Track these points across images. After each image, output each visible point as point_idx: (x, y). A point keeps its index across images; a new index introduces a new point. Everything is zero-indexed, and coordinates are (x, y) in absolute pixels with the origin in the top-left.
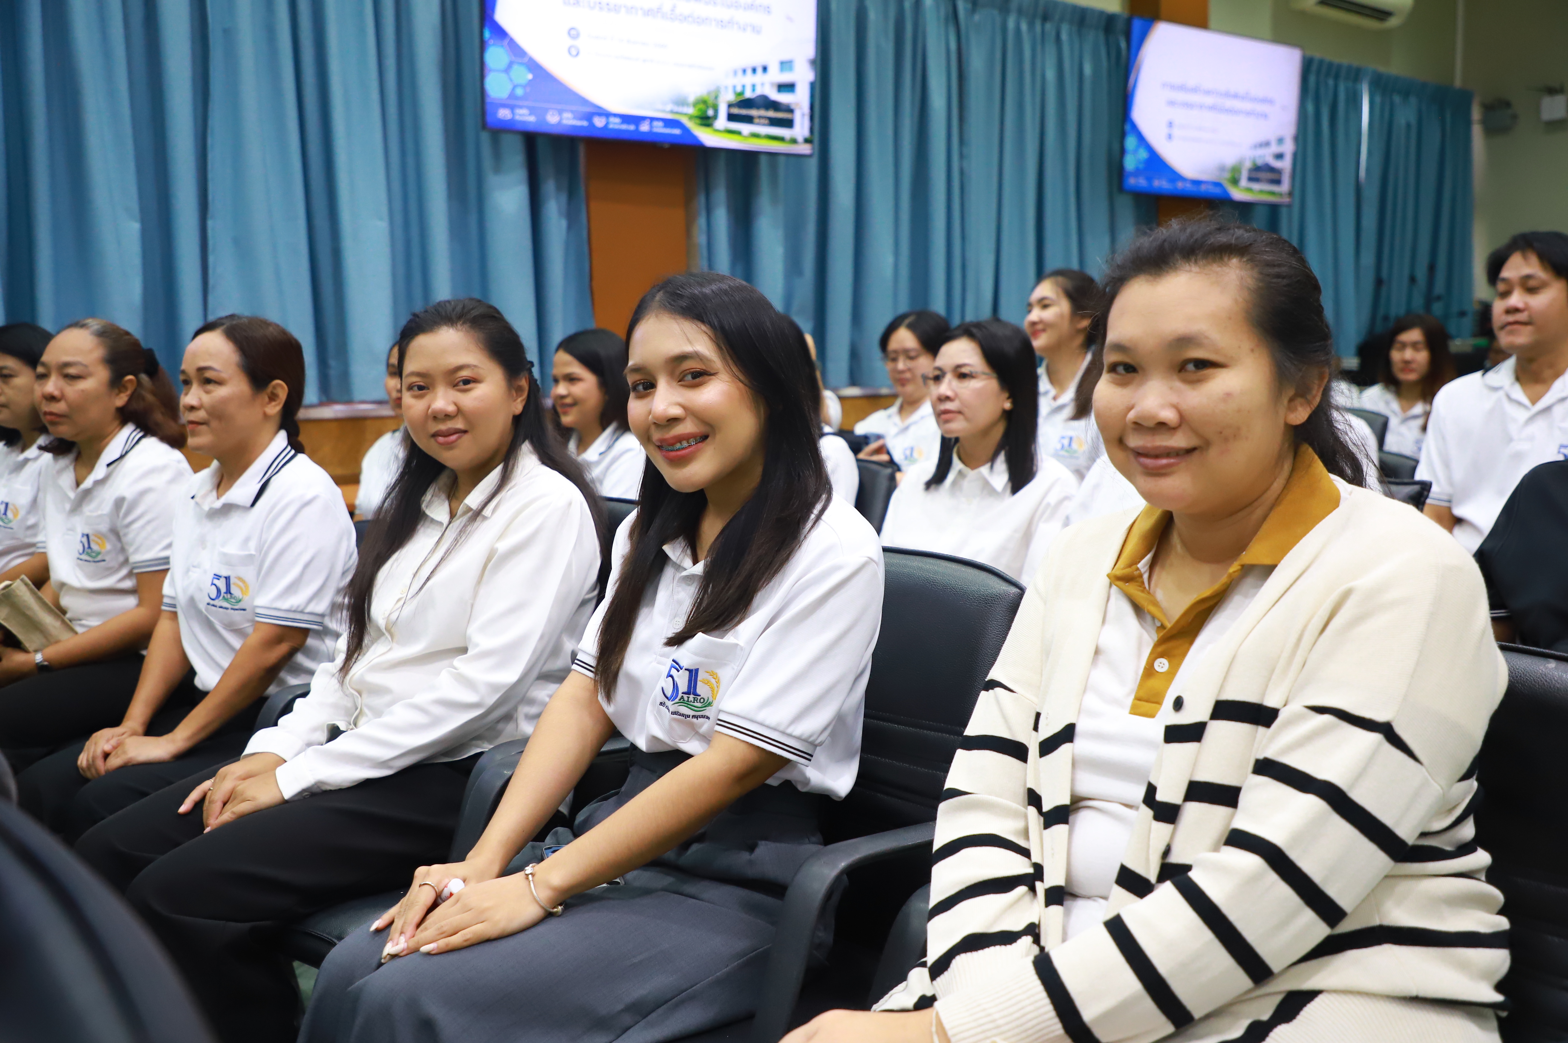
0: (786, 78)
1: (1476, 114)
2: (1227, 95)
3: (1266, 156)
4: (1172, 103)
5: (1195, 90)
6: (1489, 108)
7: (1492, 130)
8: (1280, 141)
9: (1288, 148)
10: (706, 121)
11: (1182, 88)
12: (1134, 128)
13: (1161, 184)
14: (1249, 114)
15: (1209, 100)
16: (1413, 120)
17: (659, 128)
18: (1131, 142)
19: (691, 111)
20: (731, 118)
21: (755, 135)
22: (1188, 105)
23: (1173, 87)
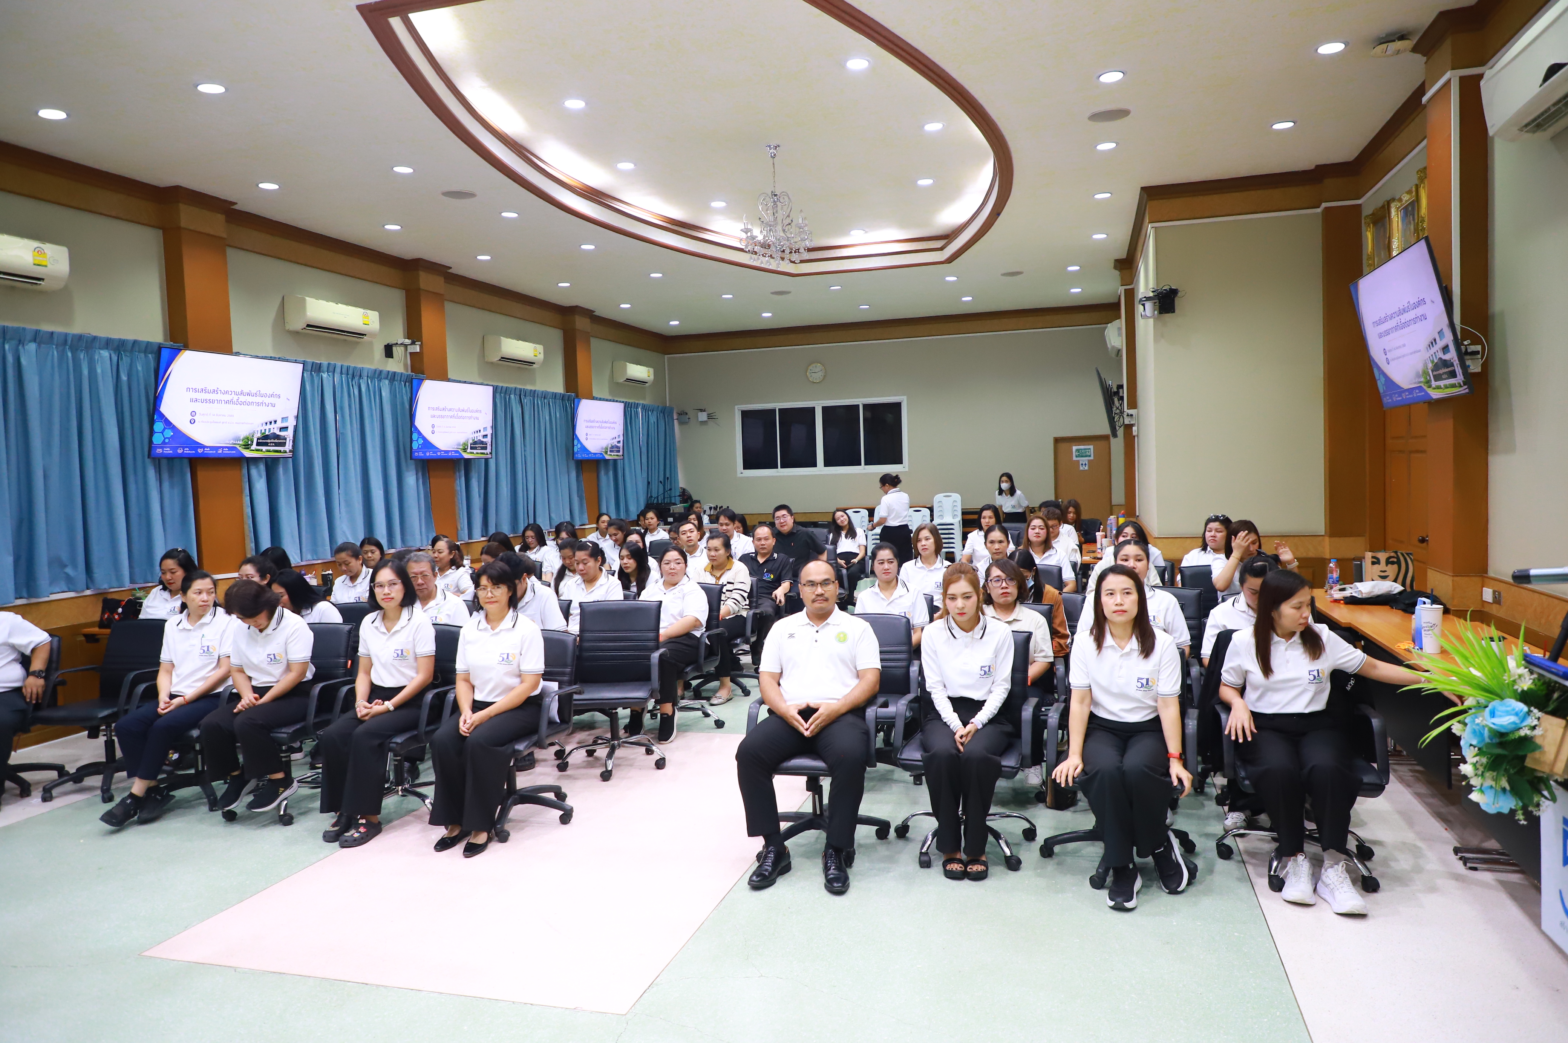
0: (485, 433)
1: (675, 417)
2: (603, 422)
3: (615, 442)
4: (587, 427)
5: (593, 422)
6: (679, 414)
7: (681, 423)
8: (619, 436)
9: (621, 439)
10: (465, 450)
11: (590, 421)
12: (576, 436)
13: (585, 456)
14: (609, 428)
15: (597, 425)
16: (656, 421)
17: (454, 454)
18: (576, 442)
19: (461, 447)
20: (471, 448)
21: (477, 453)
22: (592, 427)
23: (587, 421)
